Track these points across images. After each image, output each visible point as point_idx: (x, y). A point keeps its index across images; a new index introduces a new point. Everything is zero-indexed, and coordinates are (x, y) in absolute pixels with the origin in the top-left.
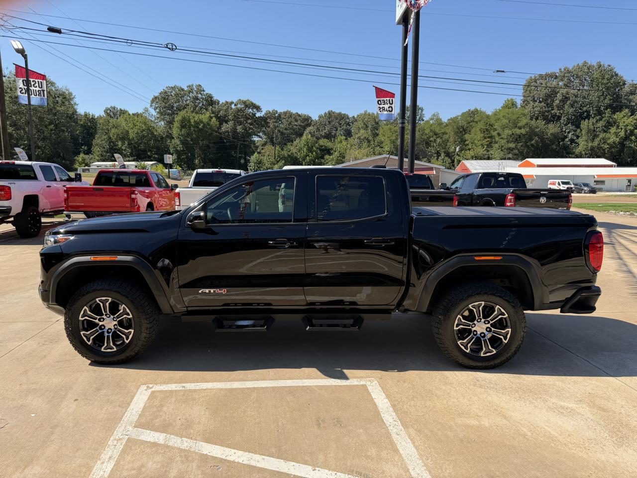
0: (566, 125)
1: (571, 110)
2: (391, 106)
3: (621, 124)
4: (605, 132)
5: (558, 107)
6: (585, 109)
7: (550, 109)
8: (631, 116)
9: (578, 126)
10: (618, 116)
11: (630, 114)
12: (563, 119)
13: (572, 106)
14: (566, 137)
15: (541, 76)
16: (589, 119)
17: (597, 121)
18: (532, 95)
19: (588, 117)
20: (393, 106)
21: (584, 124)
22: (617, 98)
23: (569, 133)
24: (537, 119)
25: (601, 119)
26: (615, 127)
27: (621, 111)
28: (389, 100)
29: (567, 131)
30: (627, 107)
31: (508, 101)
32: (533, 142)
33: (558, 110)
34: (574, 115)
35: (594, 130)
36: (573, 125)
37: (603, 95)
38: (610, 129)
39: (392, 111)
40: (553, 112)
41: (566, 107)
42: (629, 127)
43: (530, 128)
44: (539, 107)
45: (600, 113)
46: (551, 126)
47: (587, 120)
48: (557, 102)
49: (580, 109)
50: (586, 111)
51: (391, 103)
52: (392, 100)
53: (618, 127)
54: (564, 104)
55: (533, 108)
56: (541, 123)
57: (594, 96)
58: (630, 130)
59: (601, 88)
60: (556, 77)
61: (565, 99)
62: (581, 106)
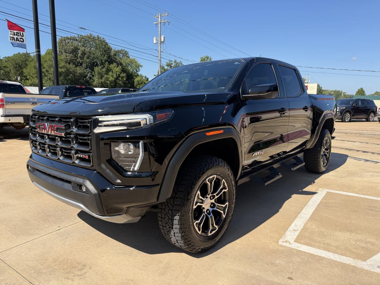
0: (86, 69)
1: (88, 60)
2: (22, 37)
3: (114, 71)
4: (106, 74)
5: (80, 57)
6: (95, 60)
7: (76, 58)
8: (118, 66)
9: (93, 70)
10: (112, 66)
11: (117, 66)
12: (84, 65)
13: (88, 58)
14: (87, 76)
15: (68, 38)
16: (98, 67)
17: (102, 68)
18: (64, 48)
19: (97, 65)
20: (24, 38)
21: (96, 69)
22: (109, 57)
23: (88, 73)
24: (69, 63)
25: (104, 67)
26: (111, 72)
27: (113, 64)
28: (20, 33)
29: (87, 72)
30: (115, 62)
31: (49, 50)
32: (70, 77)
33: (81, 59)
34: (90, 64)
35: (101, 73)
36: (90, 69)
37: (103, 54)
38: (109, 73)
39: (23, 41)
40: (78, 60)
41: (85, 58)
42: (118, 73)
43: (67, 69)
44: (70, 56)
45: (102, 64)
46: (78, 68)
47: (97, 67)
48: (80, 55)
49: (93, 60)
50: (96, 62)
51: (22, 35)
52: (23, 33)
53: (112, 72)
54: (84, 56)
55: (66, 57)
56: (72, 66)
57: (98, 54)
58: (118, 74)
59: (101, 50)
60: (77, 40)
61: (84, 53)
62: (93, 58)
